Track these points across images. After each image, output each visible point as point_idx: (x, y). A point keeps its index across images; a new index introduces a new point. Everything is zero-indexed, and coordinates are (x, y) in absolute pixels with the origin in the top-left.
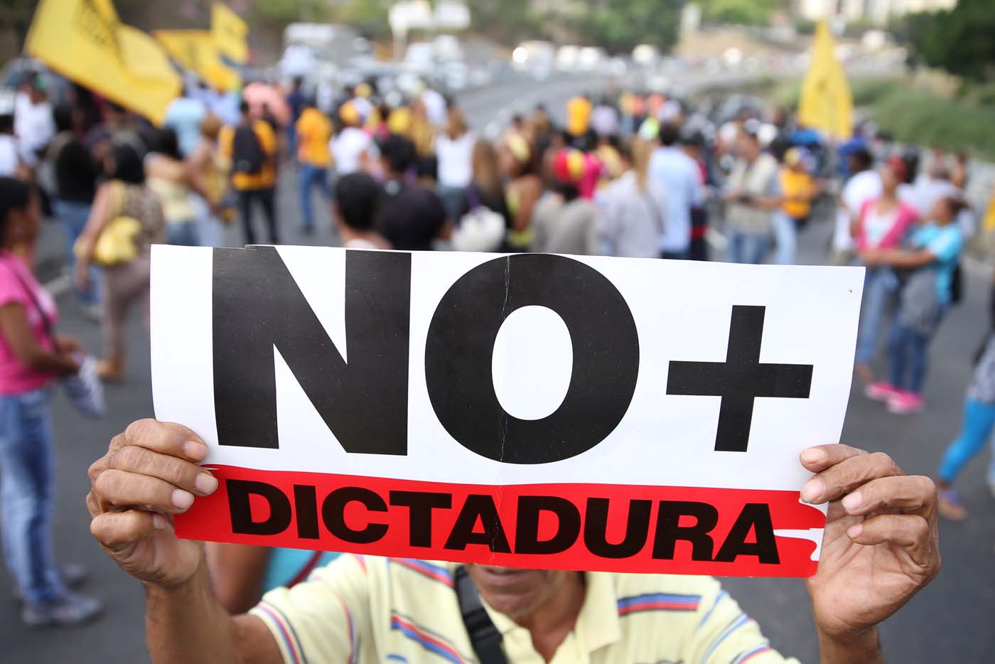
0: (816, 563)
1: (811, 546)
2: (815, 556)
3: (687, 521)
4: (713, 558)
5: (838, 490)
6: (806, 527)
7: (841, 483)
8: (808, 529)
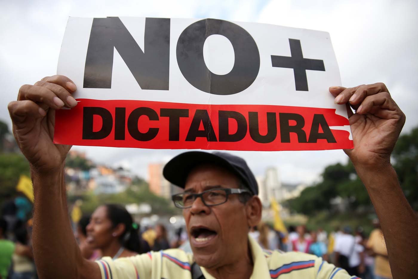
0: (352, 141)
1: (347, 133)
2: (351, 138)
3: (292, 123)
4: (308, 141)
5: (349, 94)
6: (342, 124)
7: (350, 91)
8: (343, 126)
